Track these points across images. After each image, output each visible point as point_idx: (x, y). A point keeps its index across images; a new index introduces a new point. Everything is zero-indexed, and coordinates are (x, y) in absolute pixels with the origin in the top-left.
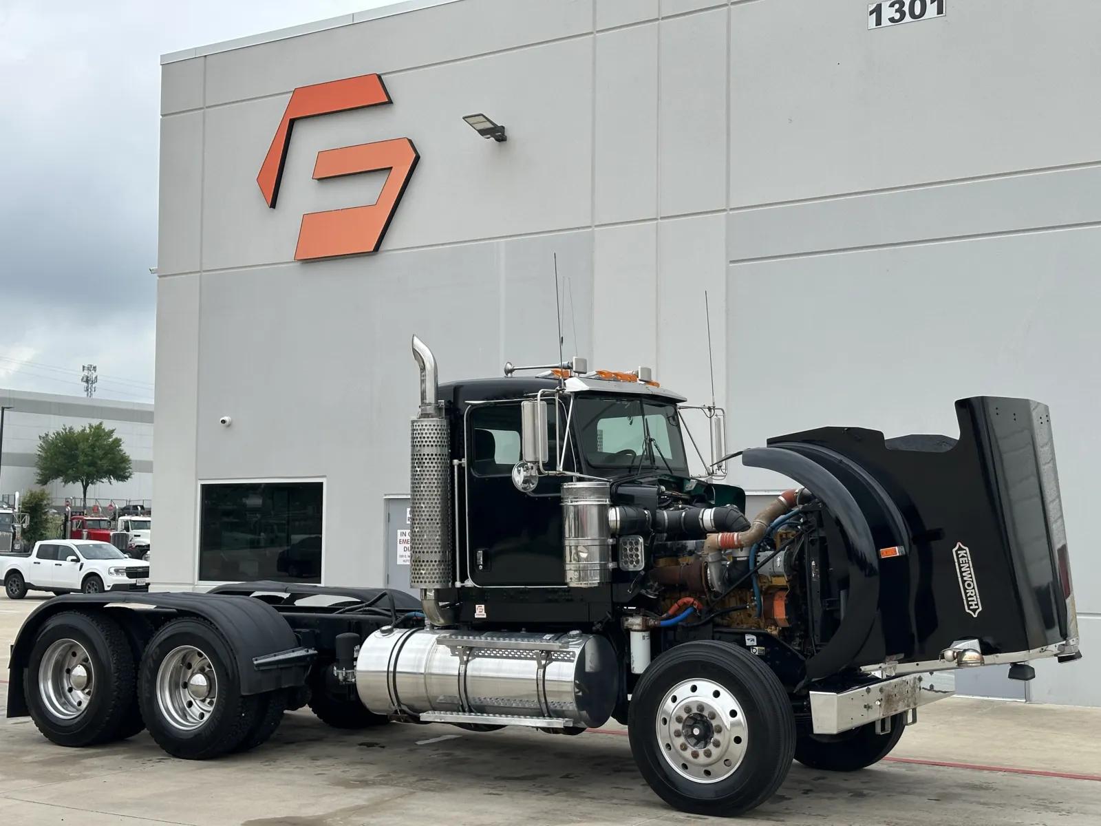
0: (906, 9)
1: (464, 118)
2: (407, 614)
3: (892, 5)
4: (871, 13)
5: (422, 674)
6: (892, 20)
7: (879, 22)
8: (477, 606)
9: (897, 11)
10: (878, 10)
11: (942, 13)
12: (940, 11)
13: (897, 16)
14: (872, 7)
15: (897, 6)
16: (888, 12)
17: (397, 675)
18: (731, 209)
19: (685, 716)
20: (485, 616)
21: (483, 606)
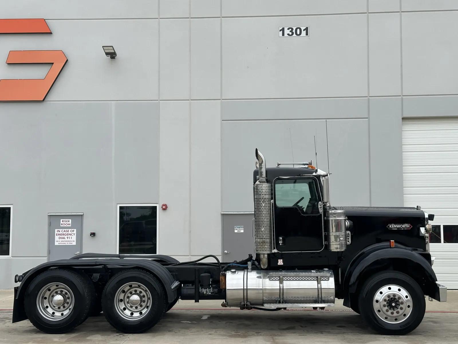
0: (294, 31)
1: (103, 47)
2: (228, 265)
3: (288, 29)
4: (280, 31)
5: (261, 289)
6: (288, 34)
7: (283, 35)
8: (279, 260)
9: (290, 31)
10: (283, 30)
11: (308, 35)
12: (307, 34)
13: (290, 33)
14: (281, 28)
15: (290, 30)
16: (287, 32)
17: (248, 290)
18: (223, 99)
19: (387, 299)
20: (283, 264)
21: (282, 260)
